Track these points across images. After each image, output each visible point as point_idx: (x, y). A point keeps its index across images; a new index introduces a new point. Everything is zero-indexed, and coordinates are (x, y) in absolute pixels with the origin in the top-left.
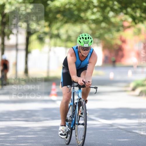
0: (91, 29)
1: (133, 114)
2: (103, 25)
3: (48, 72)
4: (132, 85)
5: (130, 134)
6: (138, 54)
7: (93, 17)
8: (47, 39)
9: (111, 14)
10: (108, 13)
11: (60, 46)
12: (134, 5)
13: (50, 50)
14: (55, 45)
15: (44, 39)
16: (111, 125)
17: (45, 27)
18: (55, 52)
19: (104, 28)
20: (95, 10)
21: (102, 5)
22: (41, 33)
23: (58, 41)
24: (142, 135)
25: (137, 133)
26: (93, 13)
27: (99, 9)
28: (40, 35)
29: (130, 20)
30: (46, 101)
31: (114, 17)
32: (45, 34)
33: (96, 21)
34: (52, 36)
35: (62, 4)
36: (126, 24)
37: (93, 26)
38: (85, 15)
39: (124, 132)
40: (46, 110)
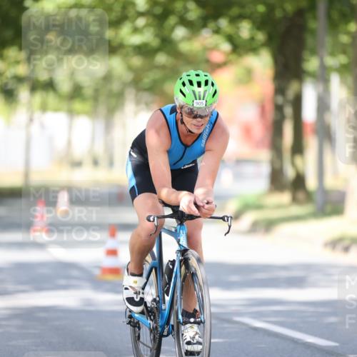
0: (130, 68)
1: (234, 278)
2: (161, 58)
3: (27, 175)
4: (233, 206)
5: (226, 325)
6: (247, 131)
7: (137, 40)
8: (24, 94)
9: (180, 32)
10: (173, 29)
11: (56, 110)
12: (235, 11)
13: (31, 120)
14: (44, 108)
15: (15, 93)
17: (18, 62)
18: (42, 126)
19: (163, 67)
20: (141, 22)
21: (158, 10)
22: (7, 78)
23: (51, 99)
24: (256, 329)
25: (243, 324)
26: (136, 30)
27: (151, 20)
28: (6, 84)
29: (226, 47)
30: (21, 245)
31: (189, 39)
32: (19, 79)
33: (143, 50)
34: (35, 87)
35: (59, 8)
36: (217, 57)
37: (137, 61)
38: (117, 34)
40: (21, 266)
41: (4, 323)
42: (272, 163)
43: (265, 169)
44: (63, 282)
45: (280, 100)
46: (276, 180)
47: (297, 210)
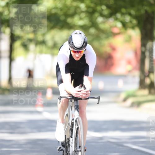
1: (124, 127)
2: (92, 31)
4: (123, 96)
5: (121, 147)
7: (81, 23)
8: (32, 46)
9: (100, 20)
10: (96, 18)
11: (46, 53)
13: (35, 58)
14: (41, 52)
16: (101, 138)
19: (92, 35)
21: (90, 10)
23: (44, 48)
24: (134, 149)
26: (81, 19)
27: (87, 14)
28: (24, 43)
30: (31, 112)
31: (103, 23)
32: (30, 40)
34: (37, 43)
36: (116, 30)
38: (73, 21)
39: (115, 146)
40: (31, 122)
41: (24, 146)
42: (140, 77)
43: (137, 80)
44: (49, 128)
45: (143, 49)
46: (142, 84)
47: (151, 97)
